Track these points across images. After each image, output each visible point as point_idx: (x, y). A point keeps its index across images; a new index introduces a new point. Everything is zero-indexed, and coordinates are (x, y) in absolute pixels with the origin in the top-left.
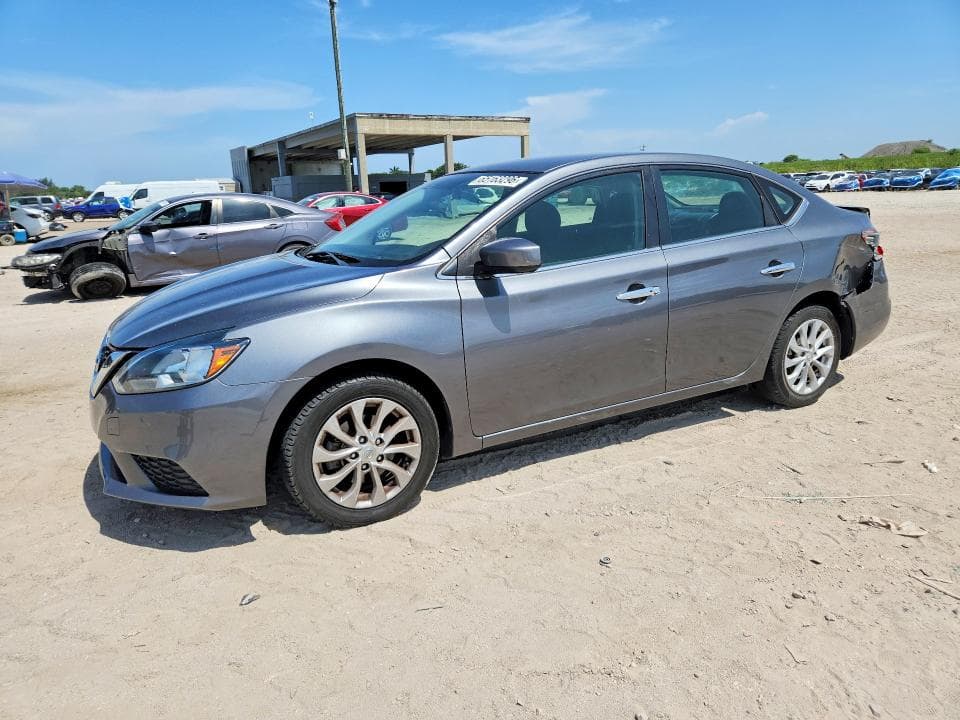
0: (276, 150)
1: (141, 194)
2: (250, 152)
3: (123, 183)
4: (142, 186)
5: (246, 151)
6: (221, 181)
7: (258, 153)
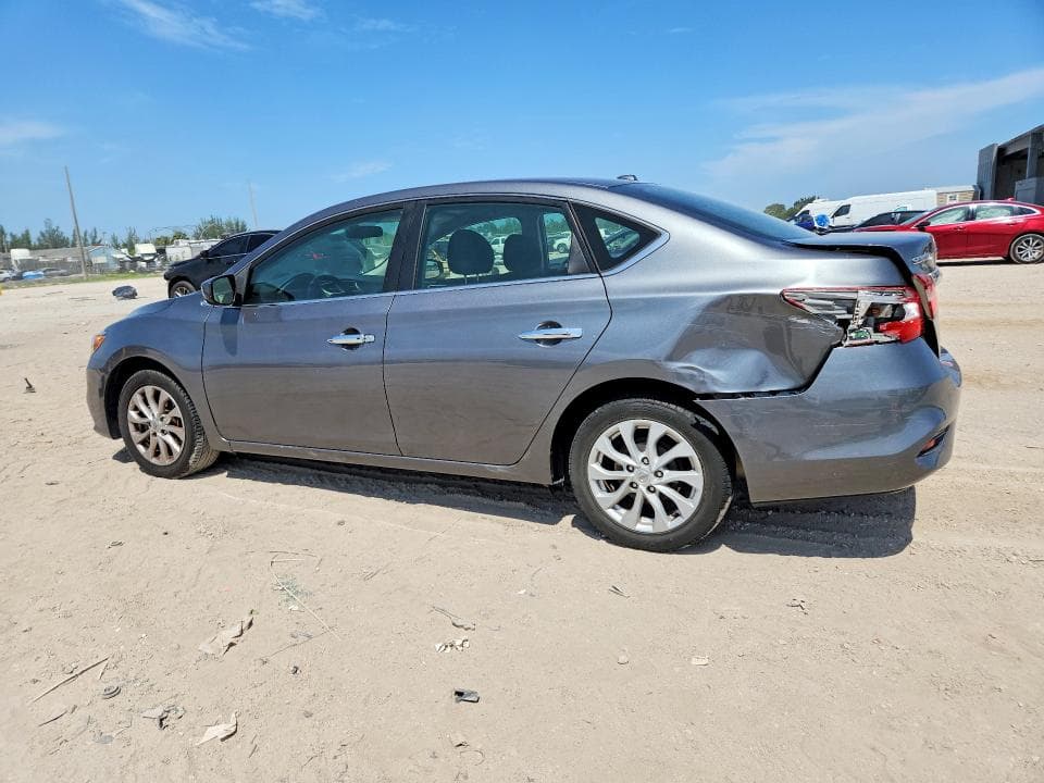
0: (1028, 145)
1: (844, 210)
2: (1001, 150)
3: (831, 200)
4: (845, 203)
5: (996, 149)
6: (941, 190)
7: (1010, 151)
